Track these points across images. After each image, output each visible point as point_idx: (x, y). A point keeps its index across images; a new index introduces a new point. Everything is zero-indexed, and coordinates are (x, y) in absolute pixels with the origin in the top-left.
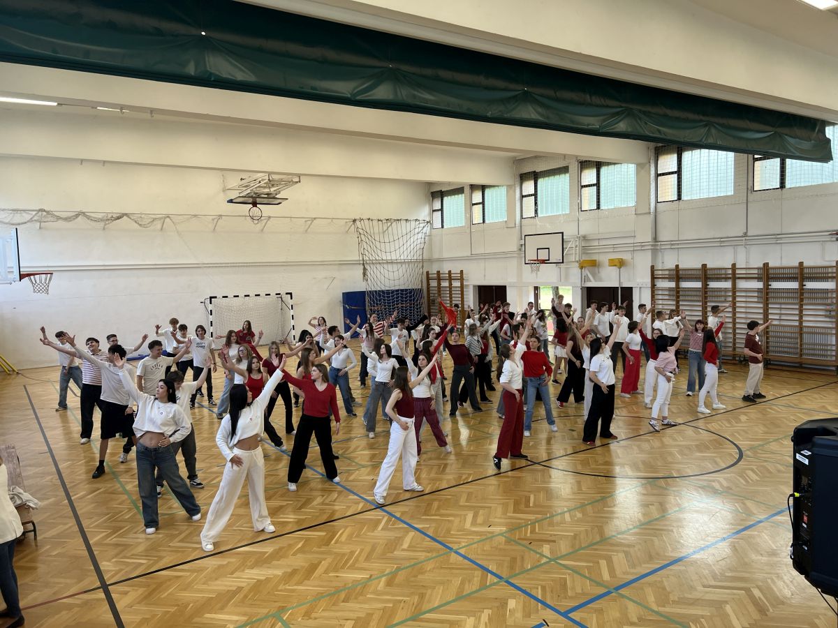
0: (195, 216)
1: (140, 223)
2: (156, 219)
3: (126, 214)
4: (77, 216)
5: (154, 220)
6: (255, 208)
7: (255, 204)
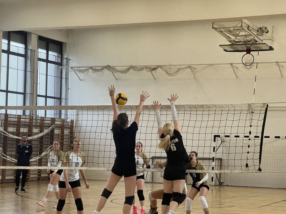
0: (211, 65)
1: (169, 72)
2: (180, 69)
3: (160, 66)
4: (129, 69)
5: (179, 70)
6: (248, 55)
7: (248, 51)
